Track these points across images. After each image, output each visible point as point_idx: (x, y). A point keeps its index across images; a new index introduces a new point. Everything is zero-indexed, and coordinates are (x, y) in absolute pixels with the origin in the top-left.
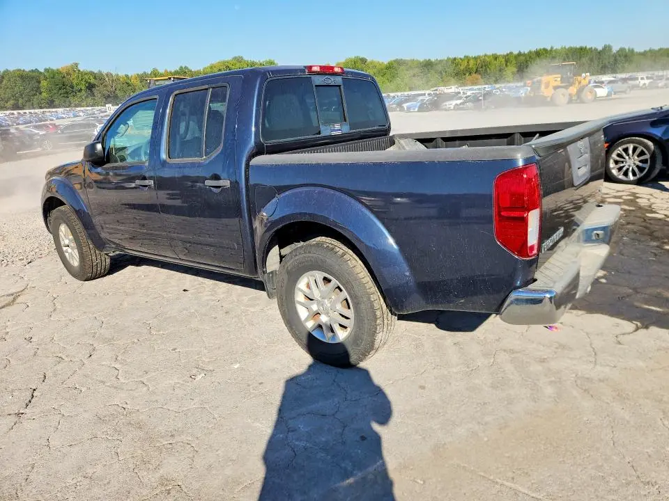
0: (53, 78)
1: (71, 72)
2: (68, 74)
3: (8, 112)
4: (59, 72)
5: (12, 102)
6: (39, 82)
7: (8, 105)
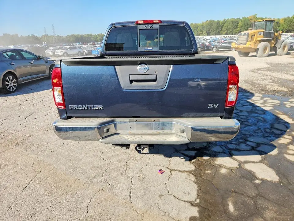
0: (244, 21)
1: (253, 18)
2: (251, 19)
3: (223, 36)
4: (248, 18)
5: (226, 32)
6: (238, 23)
7: (224, 33)
